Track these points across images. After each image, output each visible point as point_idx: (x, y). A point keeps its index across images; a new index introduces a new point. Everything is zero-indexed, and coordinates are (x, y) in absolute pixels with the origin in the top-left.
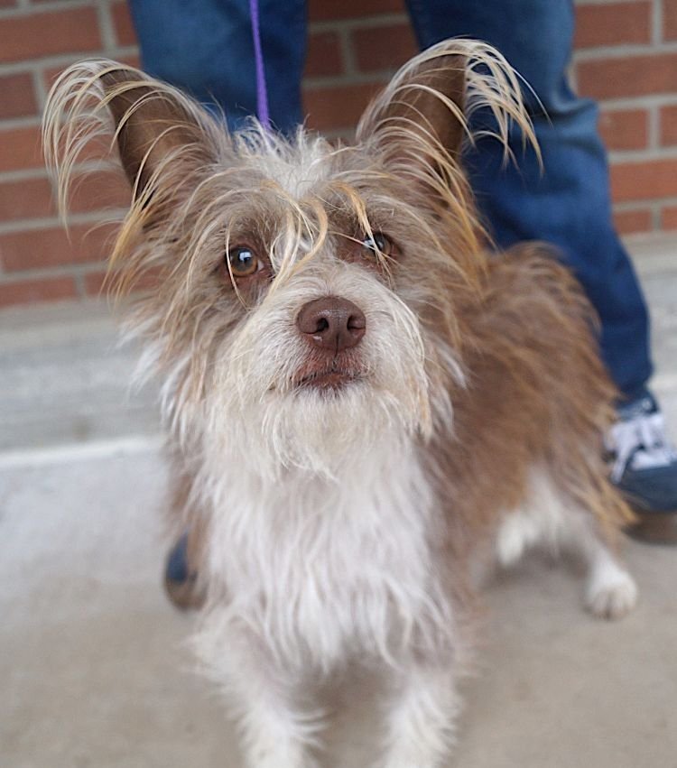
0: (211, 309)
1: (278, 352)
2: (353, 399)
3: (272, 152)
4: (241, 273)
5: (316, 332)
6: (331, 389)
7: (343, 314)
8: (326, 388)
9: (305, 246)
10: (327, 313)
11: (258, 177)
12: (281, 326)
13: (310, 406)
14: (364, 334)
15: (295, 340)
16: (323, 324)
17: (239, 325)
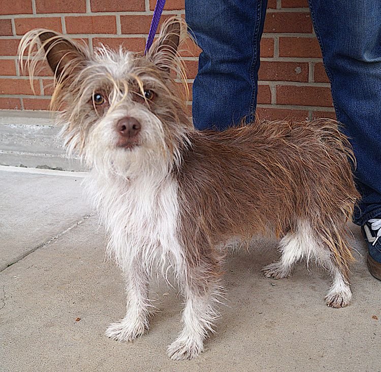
0: (87, 115)
1: (109, 135)
2: (137, 152)
3: (109, 57)
4: (98, 103)
5: (122, 130)
6: (129, 148)
7: (131, 124)
8: (127, 148)
9: (122, 95)
10: (125, 124)
11: (104, 68)
12: (111, 126)
13: (122, 154)
14: (140, 131)
15: (115, 132)
16: (124, 128)
17: (97, 122)
